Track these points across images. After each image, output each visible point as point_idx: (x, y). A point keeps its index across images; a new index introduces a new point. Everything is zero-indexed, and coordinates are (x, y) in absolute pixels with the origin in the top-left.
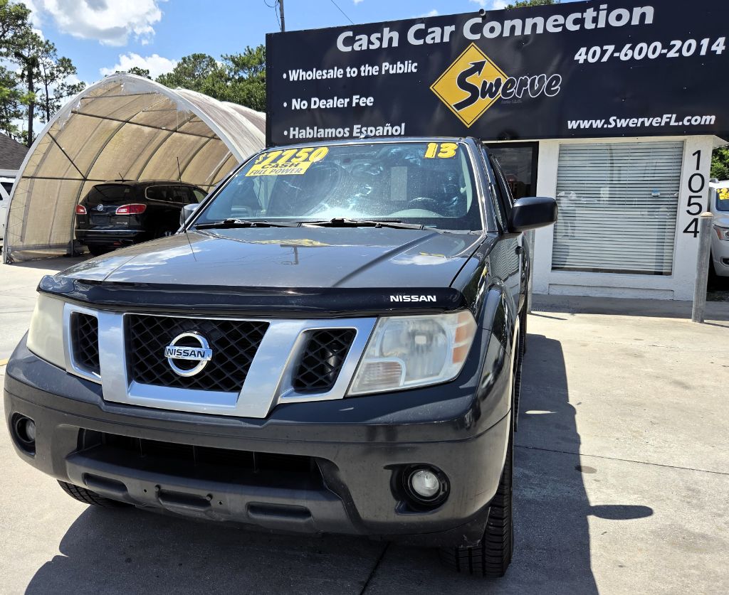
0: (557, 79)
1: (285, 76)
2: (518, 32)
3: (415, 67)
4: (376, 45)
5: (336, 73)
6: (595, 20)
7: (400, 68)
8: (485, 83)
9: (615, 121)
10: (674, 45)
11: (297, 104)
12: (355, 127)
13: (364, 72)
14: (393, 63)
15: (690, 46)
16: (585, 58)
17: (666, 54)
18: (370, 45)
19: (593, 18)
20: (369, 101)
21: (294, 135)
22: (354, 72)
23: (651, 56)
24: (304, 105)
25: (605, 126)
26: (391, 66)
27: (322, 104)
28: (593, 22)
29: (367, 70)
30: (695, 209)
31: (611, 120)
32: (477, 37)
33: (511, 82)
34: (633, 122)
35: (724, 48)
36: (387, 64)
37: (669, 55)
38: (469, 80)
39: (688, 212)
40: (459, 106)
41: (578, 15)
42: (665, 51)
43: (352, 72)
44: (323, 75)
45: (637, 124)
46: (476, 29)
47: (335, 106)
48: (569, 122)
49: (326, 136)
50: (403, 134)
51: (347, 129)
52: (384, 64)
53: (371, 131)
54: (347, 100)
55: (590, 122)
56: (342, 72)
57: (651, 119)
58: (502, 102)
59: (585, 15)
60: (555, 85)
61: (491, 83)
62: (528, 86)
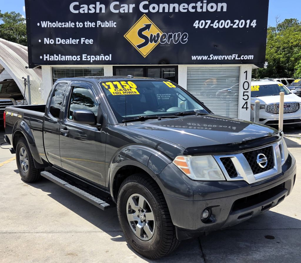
0: (186, 35)
1: (38, 24)
2: (166, 11)
3: (115, 25)
4: (93, 11)
5: (70, 25)
6: (202, 7)
7: (107, 25)
8: (152, 35)
9: (212, 56)
10: (236, 22)
11: (47, 41)
12: (84, 55)
13: (87, 25)
14: (103, 21)
15: (242, 23)
16: (198, 26)
18: (89, 11)
20: (91, 41)
21: (47, 59)
22: (81, 25)
23: (226, 27)
24: (52, 42)
25: (208, 59)
26: (102, 23)
27: (63, 41)
28: (201, 9)
29: (89, 24)
30: (246, 97)
31: (211, 56)
32: (147, 11)
33: (164, 35)
34: (220, 58)
35: (256, 25)
36: (100, 22)
37: (234, 27)
38: (144, 33)
39: (243, 99)
40: (140, 46)
41: (194, 5)
42: (232, 25)
43: (80, 25)
44: (62, 25)
45: (222, 58)
46: (146, 7)
47: (71, 43)
48: (192, 56)
49: (66, 60)
50: (110, 60)
51: (78, 57)
52: (98, 22)
53: (93, 58)
54: (78, 40)
55: (202, 56)
56: (74, 24)
57: (228, 56)
58: (161, 45)
59: (197, 5)
60: (185, 38)
61: (155, 36)
62: (173, 38)
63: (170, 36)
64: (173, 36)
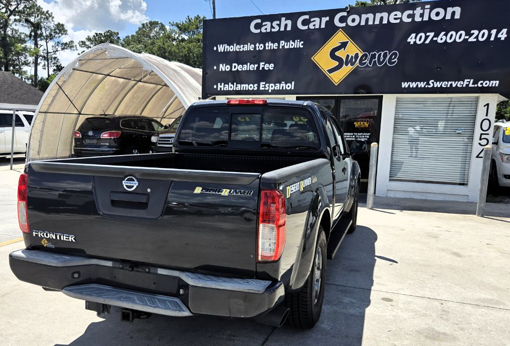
0: (395, 54)
1: (215, 48)
2: (371, 23)
3: (302, 44)
4: (276, 29)
5: (249, 47)
6: (422, 15)
7: (292, 45)
8: (348, 56)
9: (433, 83)
10: (473, 34)
11: (223, 67)
12: (261, 83)
13: (268, 47)
14: (287, 41)
15: (484, 34)
16: (415, 41)
17: (468, 39)
18: (272, 29)
20: (271, 66)
21: (221, 88)
22: (261, 47)
23: (458, 40)
24: (228, 68)
25: (426, 86)
26: (286, 43)
27: (239, 68)
28: (420, 17)
29: (270, 46)
30: (484, 142)
31: (431, 82)
32: (344, 25)
33: (365, 56)
34: (444, 84)
35: (506, 36)
36: (283, 42)
37: (470, 40)
38: (337, 54)
39: (480, 144)
40: (331, 71)
41: (411, 12)
42: (467, 37)
44: (240, 48)
45: (447, 85)
46: (343, 19)
47: (248, 69)
48: (403, 83)
49: (242, 89)
50: (293, 88)
51: (256, 85)
52: (281, 42)
53: (272, 87)
54: (256, 66)
55: (417, 83)
56: (253, 47)
58: (359, 69)
59: (415, 12)
60: (394, 59)
61: (352, 56)
62: (376, 59)
63: (373, 56)
64: (377, 56)
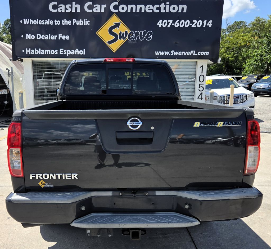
0: (150, 33)
1: (21, 22)
2: (134, 11)
3: (89, 23)
4: (69, 10)
5: (49, 22)
6: (165, 9)
7: (82, 23)
8: (121, 33)
9: (173, 52)
10: (194, 22)
11: (28, 36)
12: (61, 50)
13: (64, 23)
14: (78, 19)
15: (200, 23)
16: (162, 25)
17: (191, 25)
18: (66, 10)
19: (164, 7)
20: (67, 37)
21: (28, 52)
22: (59, 23)
23: (186, 26)
24: (33, 37)
25: (170, 54)
26: (77, 21)
29: (66, 22)
30: (201, 89)
32: (117, 11)
33: (132, 33)
34: (180, 53)
35: (211, 25)
37: (192, 26)
39: (199, 90)
40: (110, 42)
41: (158, 6)
42: (191, 24)
43: (57, 23)
44: (42, 23)
46: (116, 7)
47: (50, 39)
48: (156, 52)
50: (84, 54)
51: (56, 51)
52: (74, 20)
53: (69, 52)
54: (56, 36)
55: (164, 52)
56: (52, 22)
57: (186, 52)
58: (128, 42)
59: (161, 6)
60: (150, 36)
63: (137, 34)
64: (139, 34)
